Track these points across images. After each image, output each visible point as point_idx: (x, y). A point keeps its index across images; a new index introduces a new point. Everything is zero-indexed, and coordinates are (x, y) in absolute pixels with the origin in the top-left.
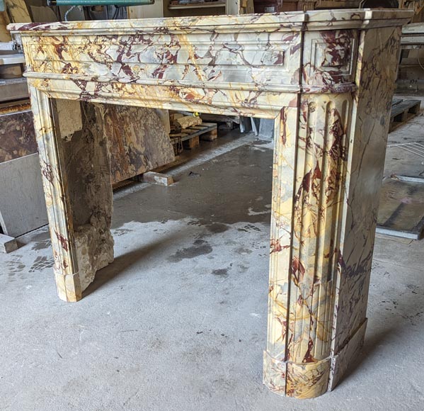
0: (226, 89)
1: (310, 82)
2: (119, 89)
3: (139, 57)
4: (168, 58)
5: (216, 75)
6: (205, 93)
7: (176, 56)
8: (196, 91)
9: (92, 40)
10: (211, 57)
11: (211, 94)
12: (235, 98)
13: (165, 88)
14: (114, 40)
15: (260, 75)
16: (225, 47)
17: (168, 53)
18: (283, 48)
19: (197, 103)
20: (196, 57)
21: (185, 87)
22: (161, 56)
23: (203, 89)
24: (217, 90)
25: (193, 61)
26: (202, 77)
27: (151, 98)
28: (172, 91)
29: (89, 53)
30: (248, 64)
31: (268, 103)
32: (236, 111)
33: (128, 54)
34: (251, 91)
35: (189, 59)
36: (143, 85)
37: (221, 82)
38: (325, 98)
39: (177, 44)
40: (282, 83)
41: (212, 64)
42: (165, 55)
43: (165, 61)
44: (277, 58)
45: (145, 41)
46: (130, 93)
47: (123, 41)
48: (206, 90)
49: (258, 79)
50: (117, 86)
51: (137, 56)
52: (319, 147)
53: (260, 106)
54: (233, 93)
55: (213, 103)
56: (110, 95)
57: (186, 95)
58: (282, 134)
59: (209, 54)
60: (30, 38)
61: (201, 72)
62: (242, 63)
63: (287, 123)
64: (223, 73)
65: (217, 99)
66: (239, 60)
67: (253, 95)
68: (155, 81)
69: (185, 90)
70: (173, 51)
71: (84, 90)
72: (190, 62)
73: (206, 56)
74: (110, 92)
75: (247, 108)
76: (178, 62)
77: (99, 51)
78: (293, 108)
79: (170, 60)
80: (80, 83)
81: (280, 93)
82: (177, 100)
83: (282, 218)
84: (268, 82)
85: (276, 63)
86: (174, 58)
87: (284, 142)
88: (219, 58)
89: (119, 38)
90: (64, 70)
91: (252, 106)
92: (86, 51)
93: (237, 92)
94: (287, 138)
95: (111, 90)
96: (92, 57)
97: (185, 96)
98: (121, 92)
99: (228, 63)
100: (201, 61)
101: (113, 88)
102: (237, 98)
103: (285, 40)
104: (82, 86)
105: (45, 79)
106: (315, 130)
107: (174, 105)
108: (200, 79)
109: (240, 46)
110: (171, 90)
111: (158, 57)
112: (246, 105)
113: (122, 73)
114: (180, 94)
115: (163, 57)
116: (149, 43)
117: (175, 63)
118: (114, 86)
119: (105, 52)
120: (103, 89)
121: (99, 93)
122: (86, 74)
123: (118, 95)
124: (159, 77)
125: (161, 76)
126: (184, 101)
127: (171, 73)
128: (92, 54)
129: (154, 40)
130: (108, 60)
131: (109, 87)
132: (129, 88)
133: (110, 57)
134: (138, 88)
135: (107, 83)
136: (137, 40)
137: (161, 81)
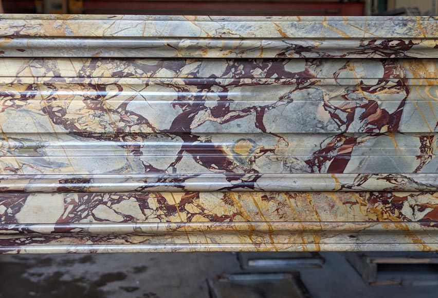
2: (171, 210)
4: (371, 118)
7: (398, 114)
9: (68, 70)
13: (355, 197)
14: (164, 73)
17: (371, 107)
21: (423, 192)
22: (343, 116)
27: (296, 226)
28: (379, 206)
29: (48, 111)
36: (269, 194)
39: (402, 84)
42: (359, 112)
43: (356, 126)
45: (291, 75)
46: (215, 219)
47: (206, 72)
50: (161, 201)
51: (253, 116)
56: (129, 226)
57: (428, 211)
68: (322, 180)
69: (423, 199)
70: (387, 101)
71: (11, 219)
74: (129, 219)
76: (403, 128)
77: (98, 104)
79: (379, 123)
82: (392, 226)
86: (392, 122)
92: (35, 104)
95: (136, 211)
96: (59, 121)
97: (421, 215)
98: (178, 218)
101: (144, 206)
107: (364, 239)
110: (375, 201)
111: (334, 116)
113: (189, 165)
114: (406, 210)
115: (350, 118)
116: (303, 81)
117: (394, 130)
118: (152, 202)
119: (124, 105)
120: (100, 211)
121: (76, 226)
122: (28, 171)
123: (163, 226)
124: (332, 169)
125: (338, 166)
126: (418, 226)
127: (373, 158)
128: (63, 111)
129: (324, 72)
130: (135, 129)
131: (130, 206)
132: (212, 203)
133: (142, 120)
134: (248, 202)
135: (119, 195)
136: (257, 72)
137: (347, 177)
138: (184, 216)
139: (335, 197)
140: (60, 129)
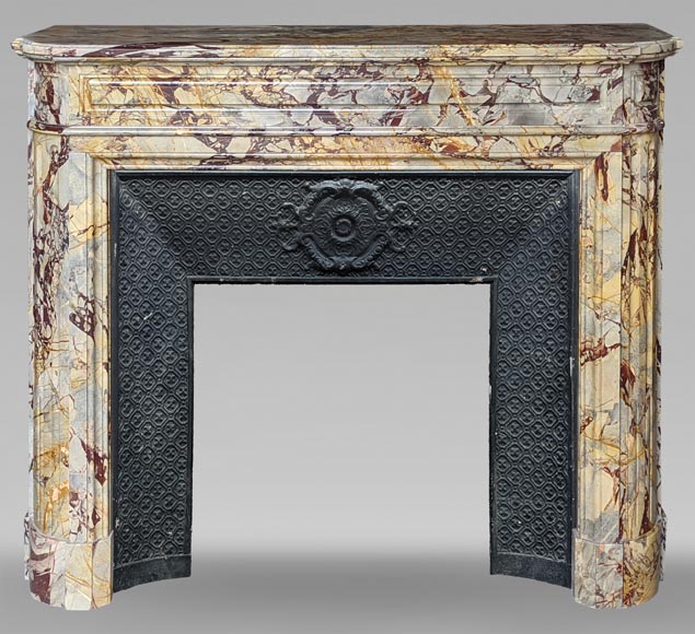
0: (512, 135)
1: (632, 120)
2: (307, 146)
3: (354, 97)
4: (413, 96)
5: (496, 118)
6: (478, 142)
7: (428, 94)
8: (460, 141)
9: (254, 72)
10: (489, 93)
11: (488, 143)
12: (528, 146)
13: (405, 140)
14: (304, 73)
15: (566, 115)
16: (509, 81)
17: (413, 90)
18: (596, 81)
19: (463, 157)
20: (463, 94)
21: (442, 137)
22: (398, 95)
23: (475, 137)
24: (498, 137)
25: (459, 99)
26: (473, 122)
28: (418, 144)
29: (243, 92)
30: (547, 101)
31: (580, 149)
32: (524, 163)
33: (333, 92)
34: (553, 136)
35: (451, 96)
36: (359, 138)
37: (506, 126)
38: (646, 138)
39: (429, 78)
40: (599, 123)
41: (490, 103)
42: (406, 93)
43: (405, 101)
44: (591, 94)
45: (370, 73)
46: (330, 151)
47: (325, 73)
48: (481, 139)
49: (564, 120)
50: (302, 141)
51: (350, 95)
52: (643, 198)
53: (568, 155)
54: (526, 139)
55: (491, 155)
56: (285, 155)
57: (444, 146)
58: (601, 188)
59: (485, 91)
60: (92, 69)
61: (470, 114)
62: (539, 100)
63: (608, 172)
64: (508, 115)
65: (498, 149)
66: (534, 96)
67: (557, 140)
68: (388, 130)
69: (442, 140)
70: (422, 86)
71: (223, 150)
72: (452, 101)
73: (480, 93)
74: (284, 151)
75: (548, 158)
76: (430, 101)
77: (268, 88)
78: (617, 154)
79: (417, 99)
80: (213, 140)
81: (597, 136)
82: (426, 155)
83: (607, 305)
84: (579, 123)
85: (589, 100)
86: (424, 98)
87: (605, 197)
88: (502, 95)
89: (315, 71)
90: (176, 120)
91: (555, 154)
92: (238, 89)
93: (531, 138)
94: (609, 192)
95: (289, 148)
96: (249, 98)
97: (441, 149)
98: (310, 151)
99: (517, 100)
100: (472, 100)
101: (292, 144)
102: (532, 146)
103: (602, 73)
104: (218, 145)
105: (120, 137)
106: (638, 178)
107: (412, 163)
108: (470, 123)
109: (534, 80)
110: (416, 142)
111: (393, 95)
112: (546, 154)
113: (317, 122)
114: (433, 146)
115: (402, 96)
116: (376, 76)
117: (425, 103)
118: (297, 141)
119: (282, 90)
120: (269, 147)
121: (257, 155)
122: (232, 125)
123: (303, 155)
124: (392, 124)
125: (396, 122)
126: (439, 155)
127: (415, 118)
128: (251, 93)
129: (387, 72)
130: (288, 102)
131: (285, 144)
132: (329, 143)
133: (292, 97)
134: (348, 142)
135: (279, 138)
136: (352, 72)
137: (400, 129)
138: (313, 150)
139: (394, 139)
140: (250, 102)
